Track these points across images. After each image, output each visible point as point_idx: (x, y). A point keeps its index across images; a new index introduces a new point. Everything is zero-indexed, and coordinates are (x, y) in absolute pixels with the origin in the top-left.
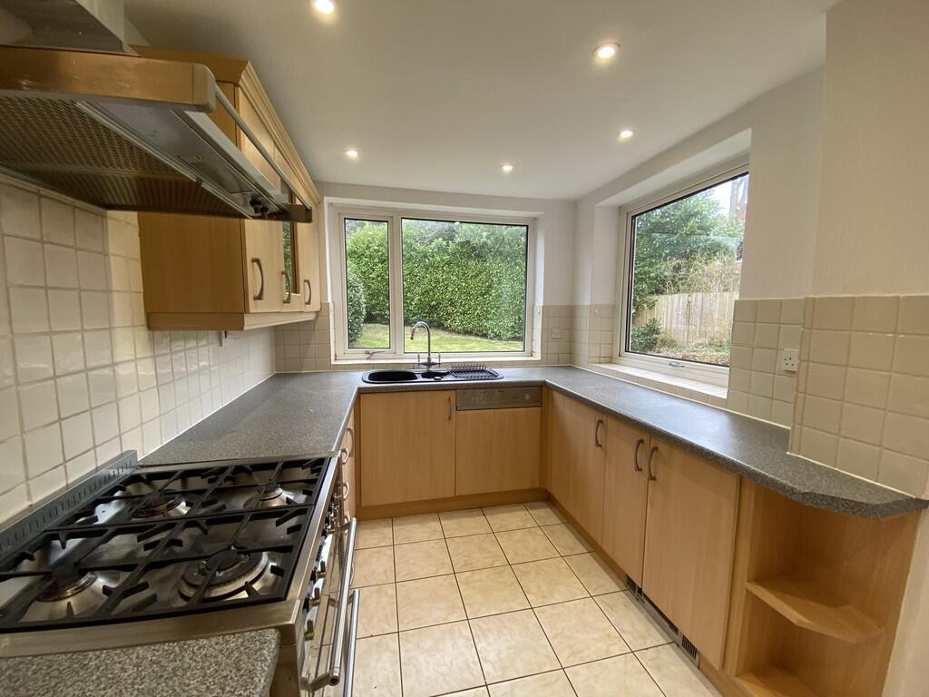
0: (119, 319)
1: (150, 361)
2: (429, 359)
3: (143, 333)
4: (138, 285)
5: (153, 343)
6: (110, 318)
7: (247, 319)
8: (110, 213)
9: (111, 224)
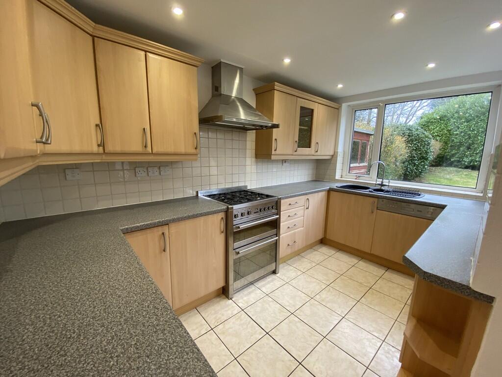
0: (247, 156)
1: (255, 166)
2: (382, 182)
3: (254, 159)
4: (254, 147)
5: (257, 162)
6: (245, 154)
7: (272, 157)
8: (248, 131)
9: (248, 134)
